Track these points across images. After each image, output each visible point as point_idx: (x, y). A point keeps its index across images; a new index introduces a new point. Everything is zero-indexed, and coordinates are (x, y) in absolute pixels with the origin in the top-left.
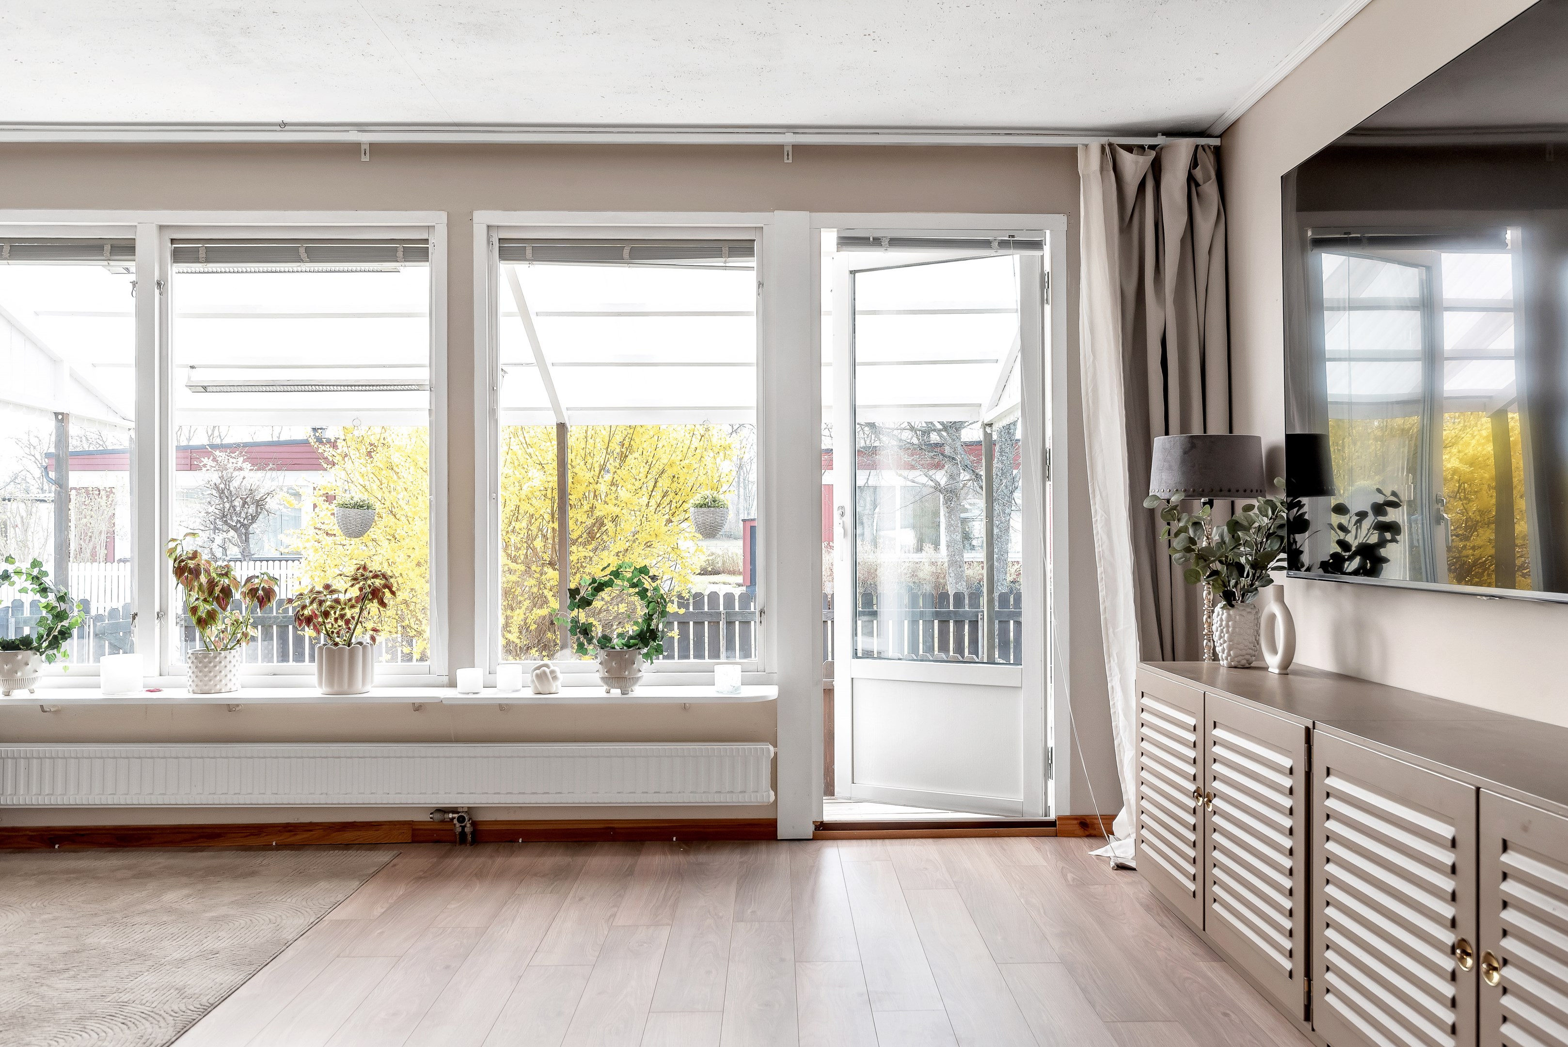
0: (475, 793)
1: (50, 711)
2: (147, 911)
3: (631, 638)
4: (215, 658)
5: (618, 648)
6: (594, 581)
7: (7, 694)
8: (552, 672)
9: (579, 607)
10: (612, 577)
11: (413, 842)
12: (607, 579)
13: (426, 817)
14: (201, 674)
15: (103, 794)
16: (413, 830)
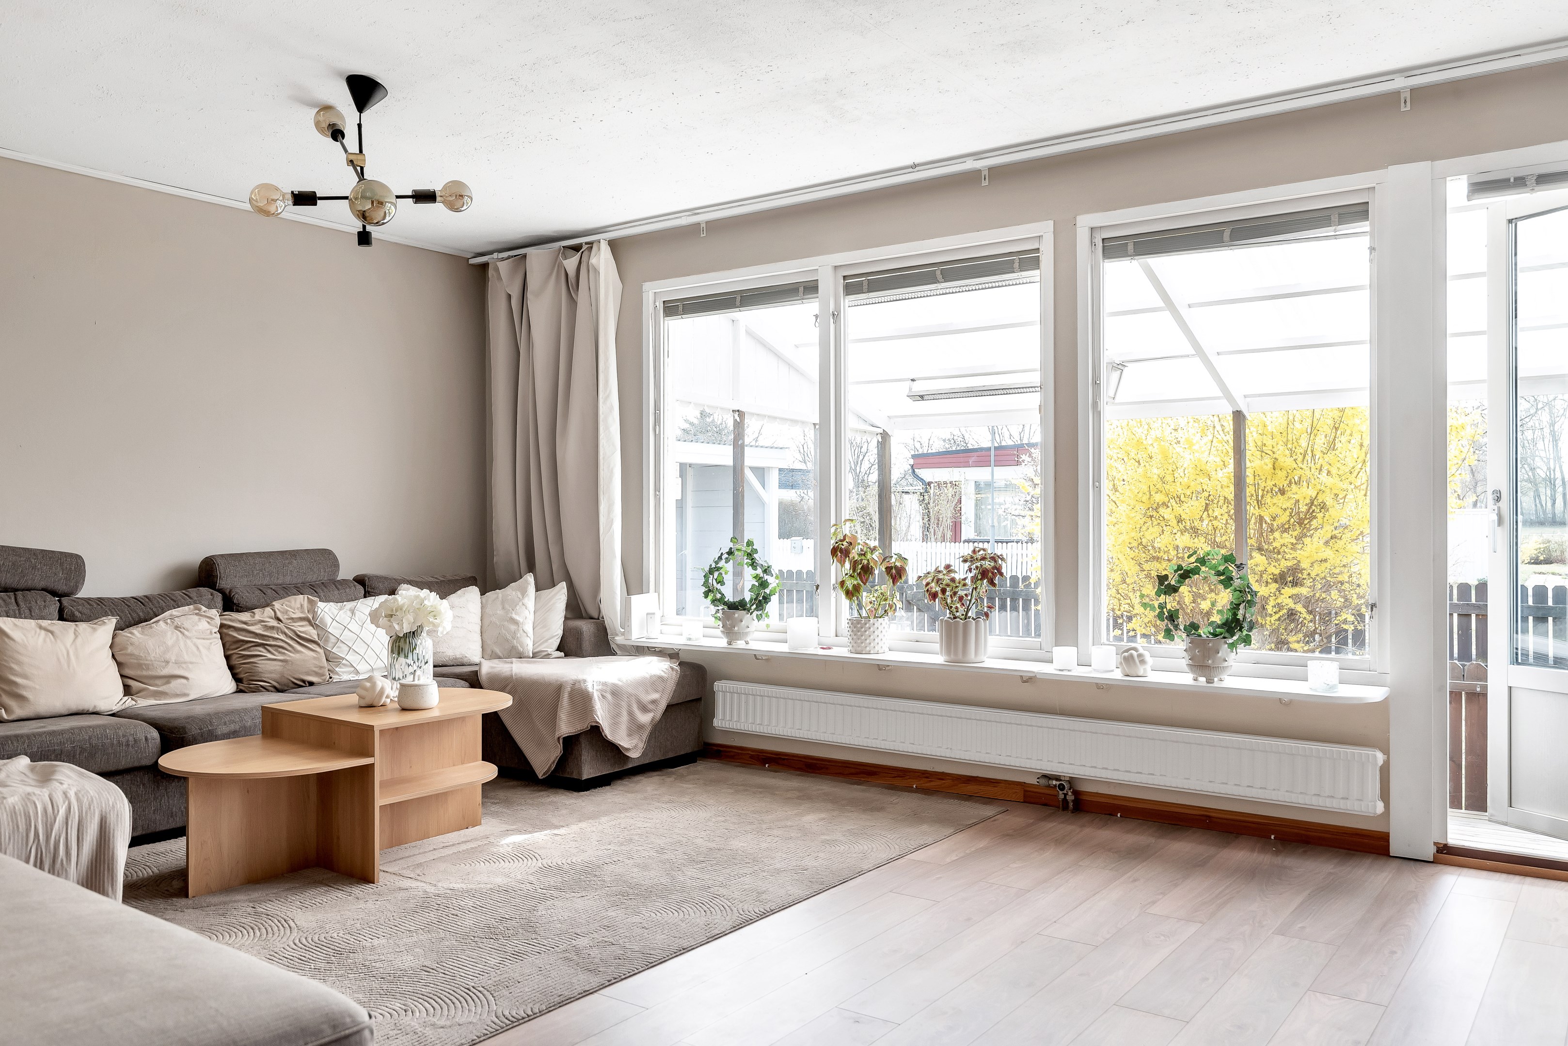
0: (1074, 764)
1: (762, 659)
2: (786, 827)
3: (1219, 626)
4: (866, 624)
5: (1205, 636)
6: (1180, 568)
7: (730, 643)
8: (1140, 656)
9: (1165, 593)
10: (1199, 565)
11: (1024, 802)
12: (1192, 566)
13: (1033, 781)
14: (855, 637)
15: (793, 728)
16: (1025, 791)
